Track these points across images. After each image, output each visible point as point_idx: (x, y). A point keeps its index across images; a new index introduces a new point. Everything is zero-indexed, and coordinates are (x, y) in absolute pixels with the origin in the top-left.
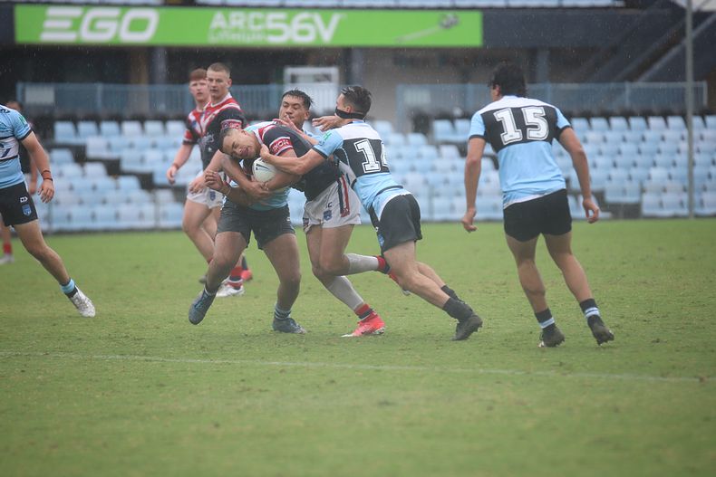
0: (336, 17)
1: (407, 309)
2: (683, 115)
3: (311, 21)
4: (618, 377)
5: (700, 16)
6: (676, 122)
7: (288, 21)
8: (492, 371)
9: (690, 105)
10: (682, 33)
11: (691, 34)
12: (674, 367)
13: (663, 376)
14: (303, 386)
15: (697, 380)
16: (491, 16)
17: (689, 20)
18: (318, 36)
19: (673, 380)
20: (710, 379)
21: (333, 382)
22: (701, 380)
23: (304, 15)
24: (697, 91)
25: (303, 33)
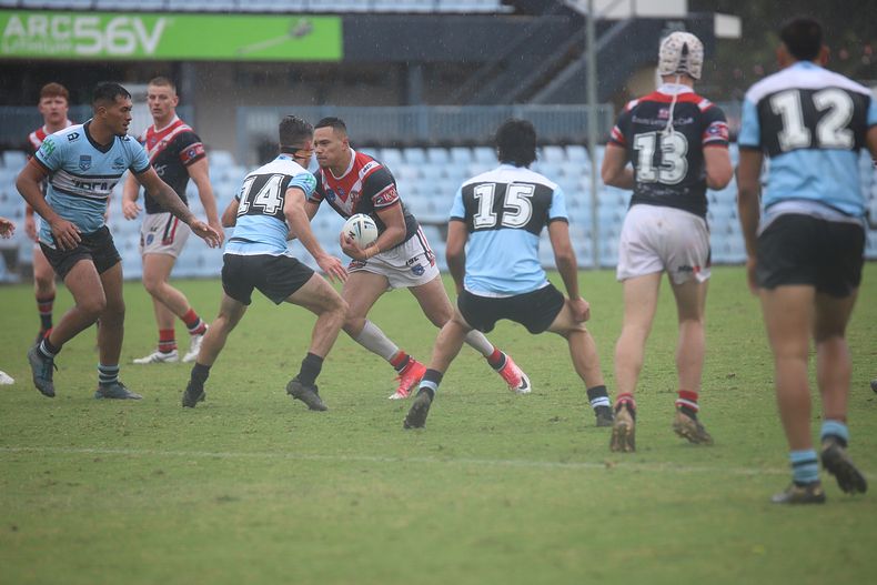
0: (161, 23)
1: (252, 382)
2: (585, 144)
3: (130, 28)
4: (509, 463)
5: (604, 25)
6: (576, 152)
7: (102, 28)
8: (357, 458)
9: (593, 132)
10: (582, 45)
11: (593, 47)
12: (575, 451)
13: (562, 461)
14: (124, 479)
15: (603, 466)
16: (352, 24)
17: (590, 30)
18: (139, 44)
19: (575, 466)
20: (619, 465)
21: (161, 473)
22: (608, 465)
23: (121, 20)
24: (602, 116)
25: (120, 42)
